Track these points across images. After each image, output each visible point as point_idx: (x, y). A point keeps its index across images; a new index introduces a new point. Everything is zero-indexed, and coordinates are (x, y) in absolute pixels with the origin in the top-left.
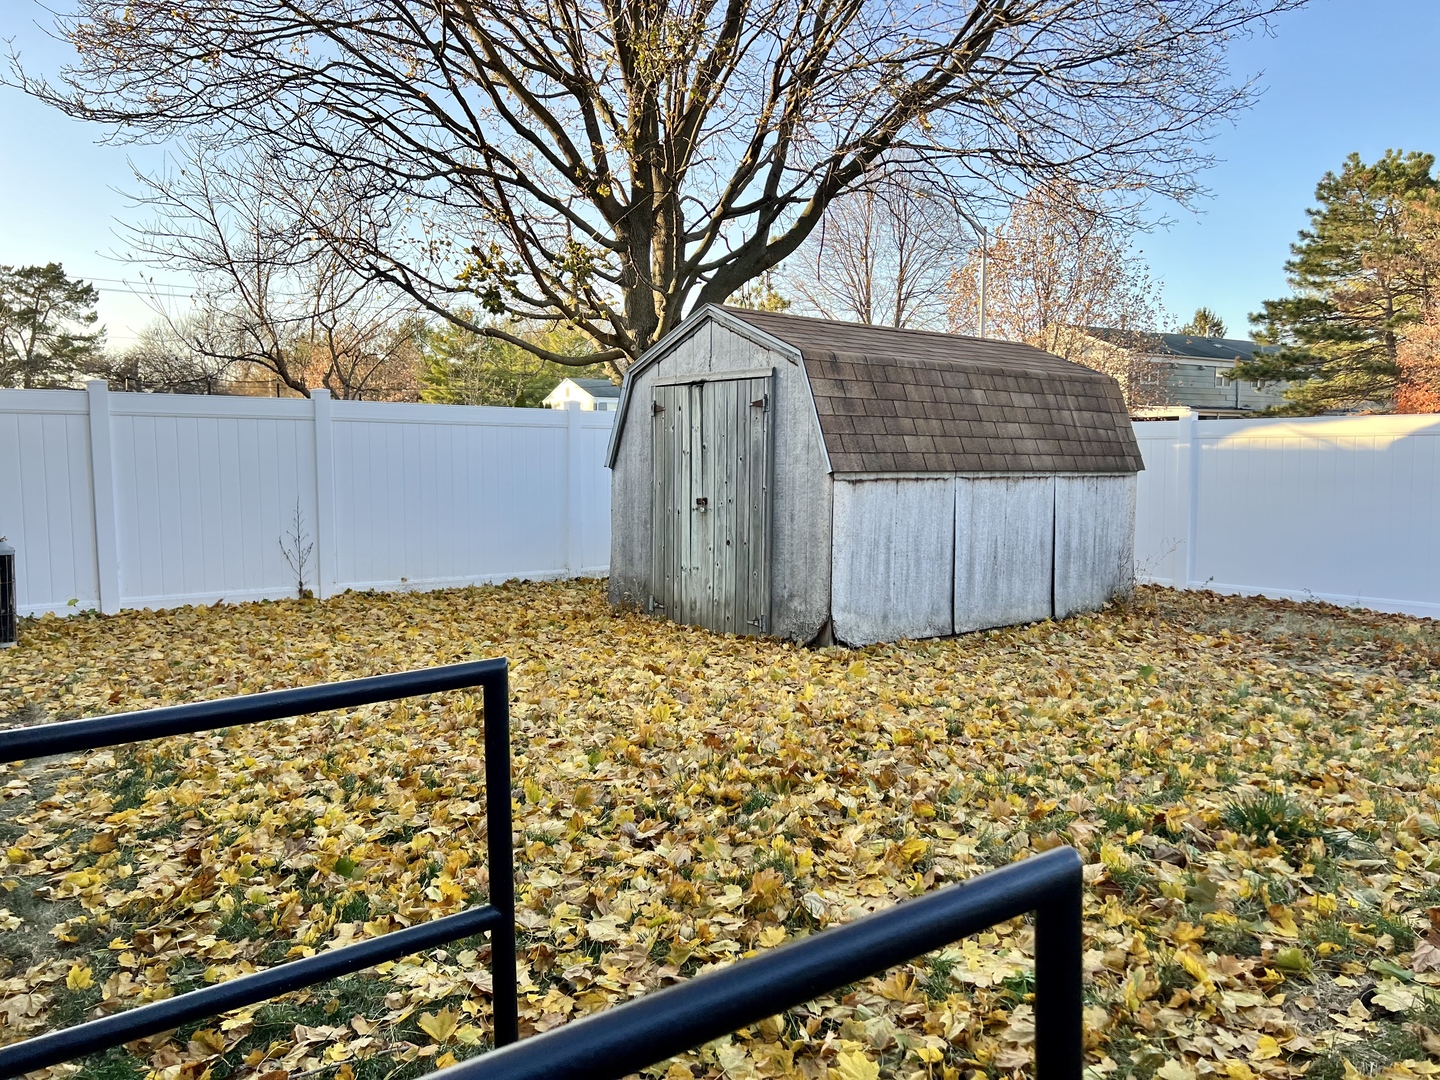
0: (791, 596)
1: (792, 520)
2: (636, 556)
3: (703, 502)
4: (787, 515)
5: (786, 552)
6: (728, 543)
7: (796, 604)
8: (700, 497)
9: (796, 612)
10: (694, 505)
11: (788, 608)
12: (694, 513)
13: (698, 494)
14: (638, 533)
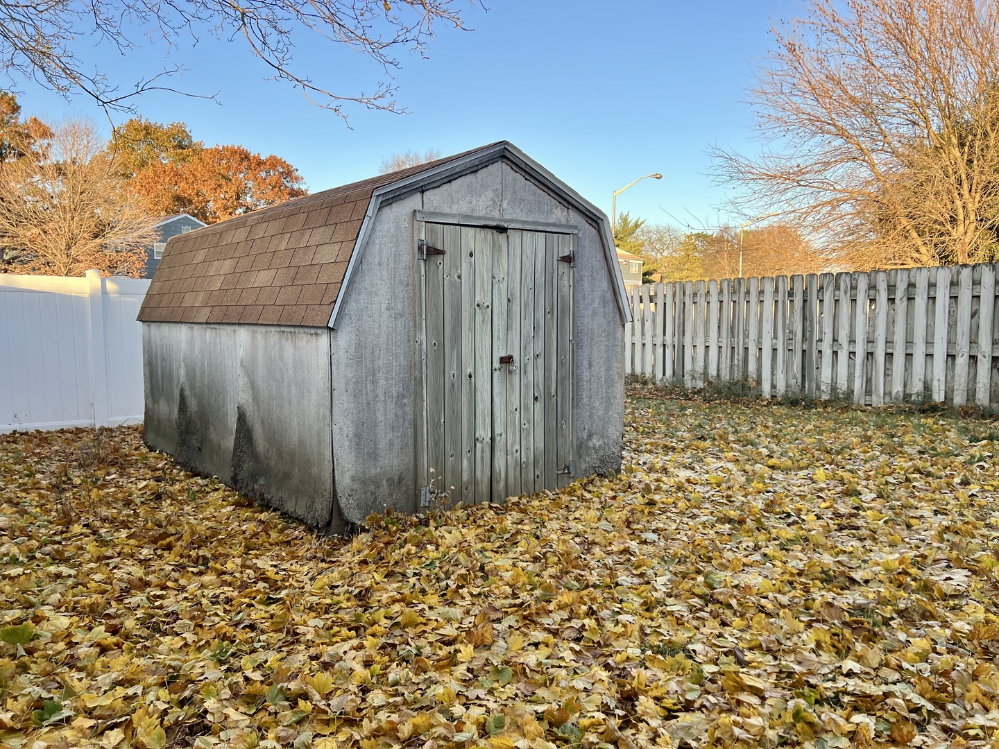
0: (590, 436)
1: (590, 365)
2: (382, 445)
3: (507, 360)
4: (585, 363)
5: (584, 396)
6: (536, 399)
7: (594, 441)
8: (504, 355)
9: (594, 448)
10: (497, 365)
11: (588, 447)
12: (496, 374)
13: (501, 352)
14: (384, 413)
